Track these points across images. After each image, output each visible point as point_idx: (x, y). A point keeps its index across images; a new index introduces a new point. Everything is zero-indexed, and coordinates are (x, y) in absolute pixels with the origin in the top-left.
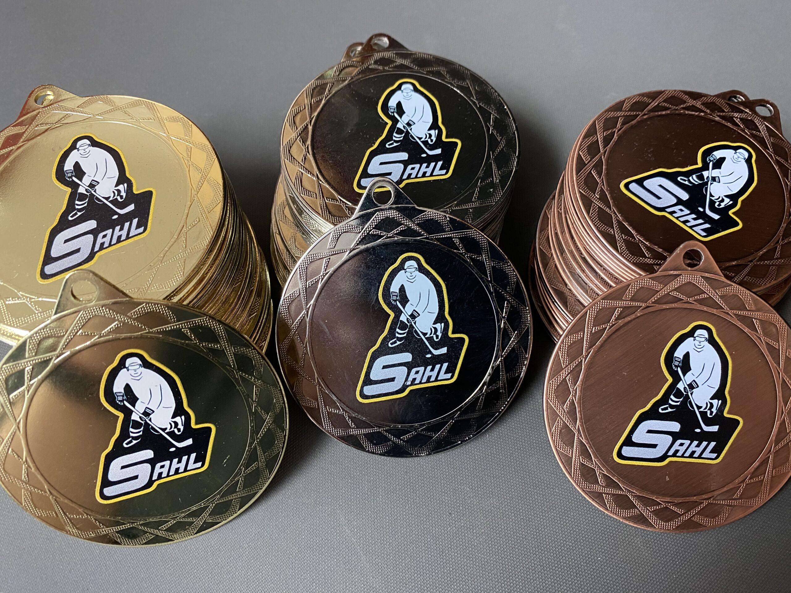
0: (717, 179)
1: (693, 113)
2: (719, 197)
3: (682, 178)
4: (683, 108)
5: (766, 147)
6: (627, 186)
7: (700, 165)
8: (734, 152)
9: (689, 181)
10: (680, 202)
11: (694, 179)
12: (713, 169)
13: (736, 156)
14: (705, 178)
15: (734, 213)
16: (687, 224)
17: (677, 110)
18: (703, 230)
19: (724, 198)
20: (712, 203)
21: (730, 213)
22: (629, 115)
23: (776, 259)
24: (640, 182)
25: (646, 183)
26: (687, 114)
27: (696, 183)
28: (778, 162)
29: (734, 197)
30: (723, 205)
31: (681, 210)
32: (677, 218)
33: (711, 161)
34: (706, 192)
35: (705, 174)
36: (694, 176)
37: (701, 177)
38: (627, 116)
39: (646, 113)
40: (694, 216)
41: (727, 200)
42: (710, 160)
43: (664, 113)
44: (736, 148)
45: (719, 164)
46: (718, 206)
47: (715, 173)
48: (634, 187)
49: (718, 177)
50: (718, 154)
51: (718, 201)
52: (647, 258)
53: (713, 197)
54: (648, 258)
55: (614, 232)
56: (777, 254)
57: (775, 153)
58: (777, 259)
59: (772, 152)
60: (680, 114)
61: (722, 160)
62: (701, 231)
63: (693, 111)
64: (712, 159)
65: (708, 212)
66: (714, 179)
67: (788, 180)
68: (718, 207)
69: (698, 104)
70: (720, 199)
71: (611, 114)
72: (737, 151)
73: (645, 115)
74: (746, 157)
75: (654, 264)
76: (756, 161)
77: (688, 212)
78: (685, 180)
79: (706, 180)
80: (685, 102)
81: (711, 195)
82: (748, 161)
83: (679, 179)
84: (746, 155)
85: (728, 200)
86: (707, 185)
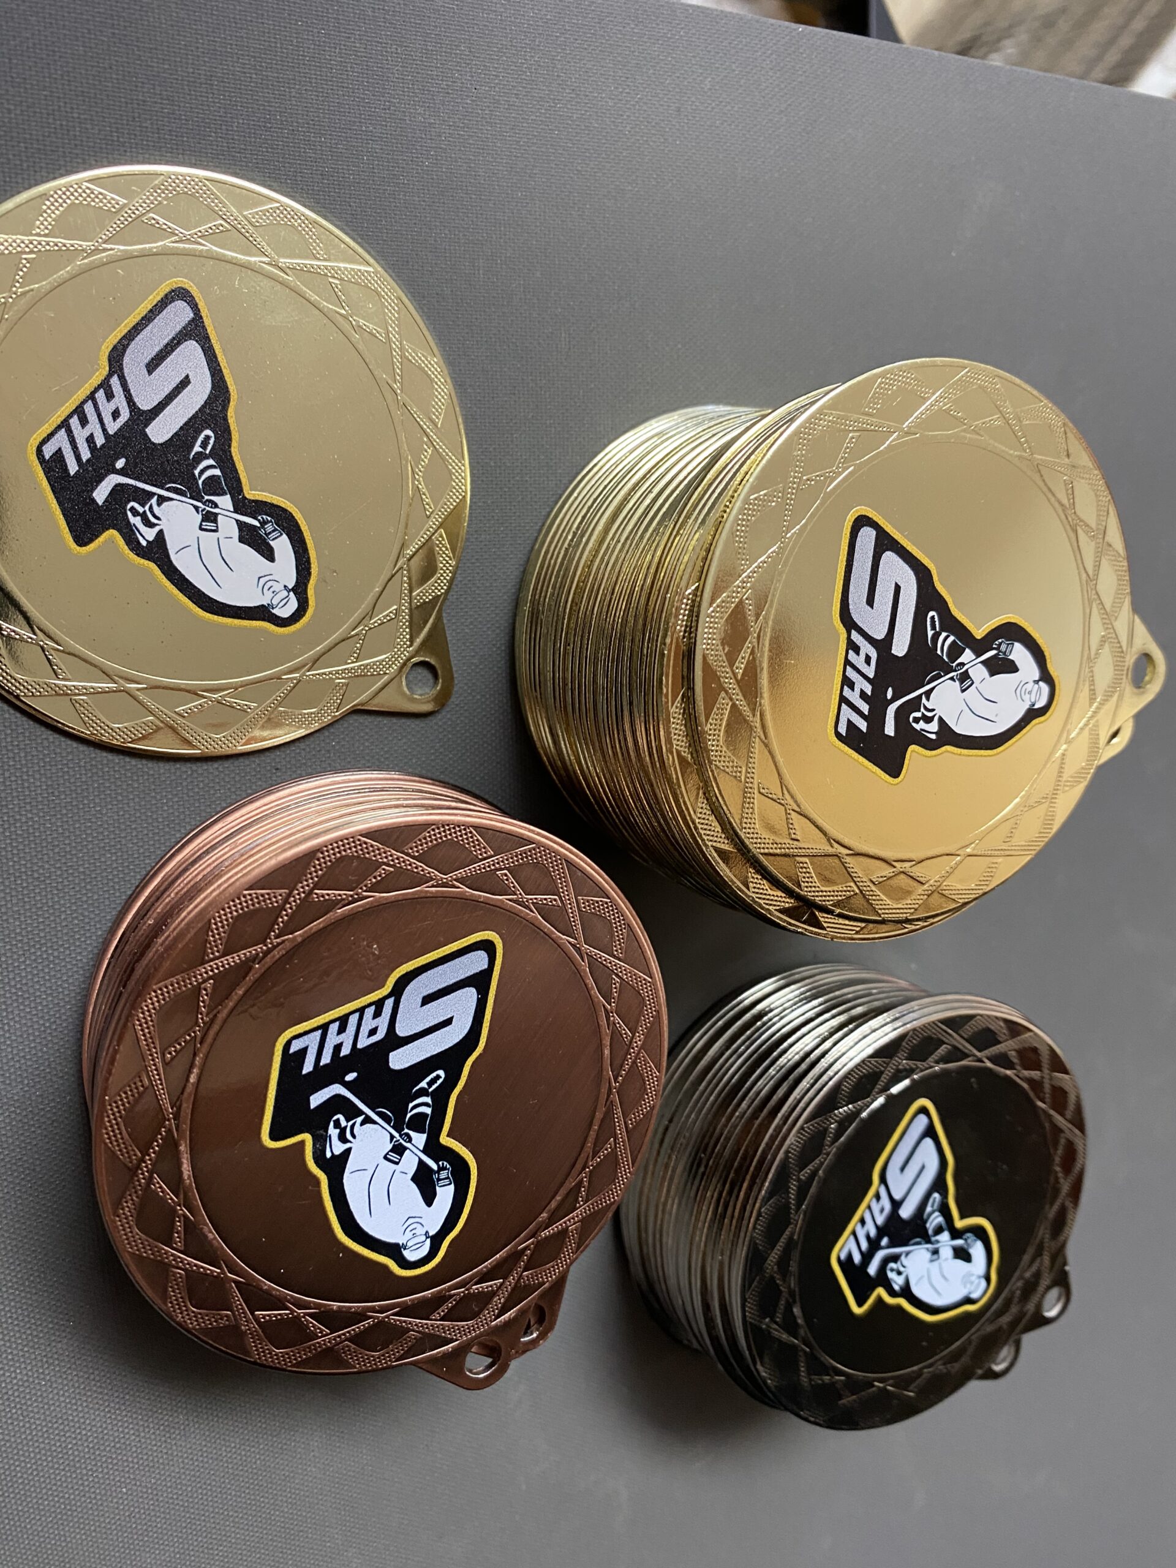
0: (394, 1156)
2: (354, 1136)
3: (439, 1082)
5: (405, 1311)
6: (488, 947)
7: (445, 1140)
8: (431, 1234)
9: (423, 1092)
10: (394, 1041)
11: (422, 1106)
12: (421, 1162)
13: (421, 1231)
14: (411, 1133)
15: (302, 1143)
16: (337, 1023)
18: (304, 1051)
19: (348, 1145)
20: (352, 1112)
21: (307, 1137)
23: (151, 1177)
24: (480, 982)
25: (470, 995)
27: (411, 1105)
28: (361, 1316)
29: (336, 1167)
30: (333, 1132)
31: (373, 1032)
32: (361, 1011)
33: (441, 1169)
34: (380, 1114)
35: (420, 1139)
36: (428, 1111)
37: (418, 1124)
40: (345, 1051)
41: (338, 1148)
42: (444, 1168)
44: (436, 1241)
45: (425, 1182)
46: (338, 1120)
47: (410, 1162)
48: (477, 962)
49: (397, 1163)
50: (445, 1194)
51: (346, 1127)
52: (313, 889)
53: (362, 1124)
54: (311, 892)
55: (408, 855)
56: (159, 1185)
57: (381, 1322)
58: (150, 1181)
59: (387, 1317)
61: (429, 1198)
62: (303, 1046)
64: (444, 1174)
65: (337, 1089)
66: (399, 1150)
67: (310, 1315)
68: (335, 1118)
70: (349, 1136)
72: (429, 1240)
74: (406, 1253)
75: (289, 895)
76: (385, 1267)
77: (360, 1046)
78: (430, 1084)
79: (406, 1131)
81: (368, 1120)
82: (394, 1251)
83: (441, 1073)
84: (411, 1256)
85: (337, 1152)
86: (393, 1127)
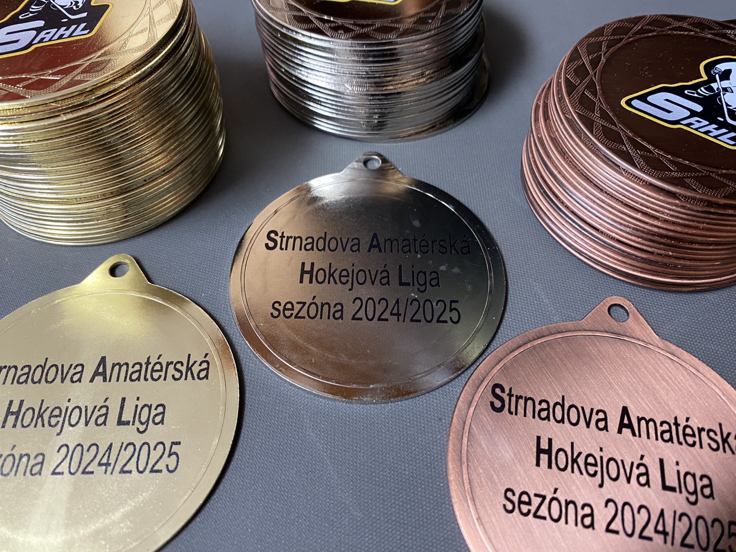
0: (729, 90)
1: (682, 33)
3: (690, 91)
4: (670, 29)
7: (705, 78)
9: (698, 93)
10: (693, 113)
12: (721, 80)
14: (715, 89)
16: (709, 134)
17: (663, 31)
18: (730, 139)
20: (731, 112)
22: (613, 40)
24: (643, 98)
25: (651, 99)
26: (676, 34)
27: (707, 95)
31: (698, 121)
33: (716, 74)
34: (721, 102)
35: (714, 86)
36: (702, 88)
37: (710, 89)
38: (610, 40)
39: (631, 36)
40: (714, 126)
42: (715, 72)
43: (650, 34)
45: (726, 75)
47: (725, 84)
48: (637, 104)
49: (730, 88)
50: (722, 67)
52: (673, 171)
53: (730, 106)
54: (675, 171)
55: (627, 149)
60: (669, 35)
61: (728, 72)
62: (728, 140)
63: (681, 31)
64: (717, 71)
65: (729, 121)
66: (725, 90)
69: (685, 25)
71: (593, 40)
73: (629, 38)
77: (708, 123)
78: (694, 93)
79: (717, 92)
80: (670, 24)
81: (728, 105)
83: (686, 92)
86: (720, 95)
